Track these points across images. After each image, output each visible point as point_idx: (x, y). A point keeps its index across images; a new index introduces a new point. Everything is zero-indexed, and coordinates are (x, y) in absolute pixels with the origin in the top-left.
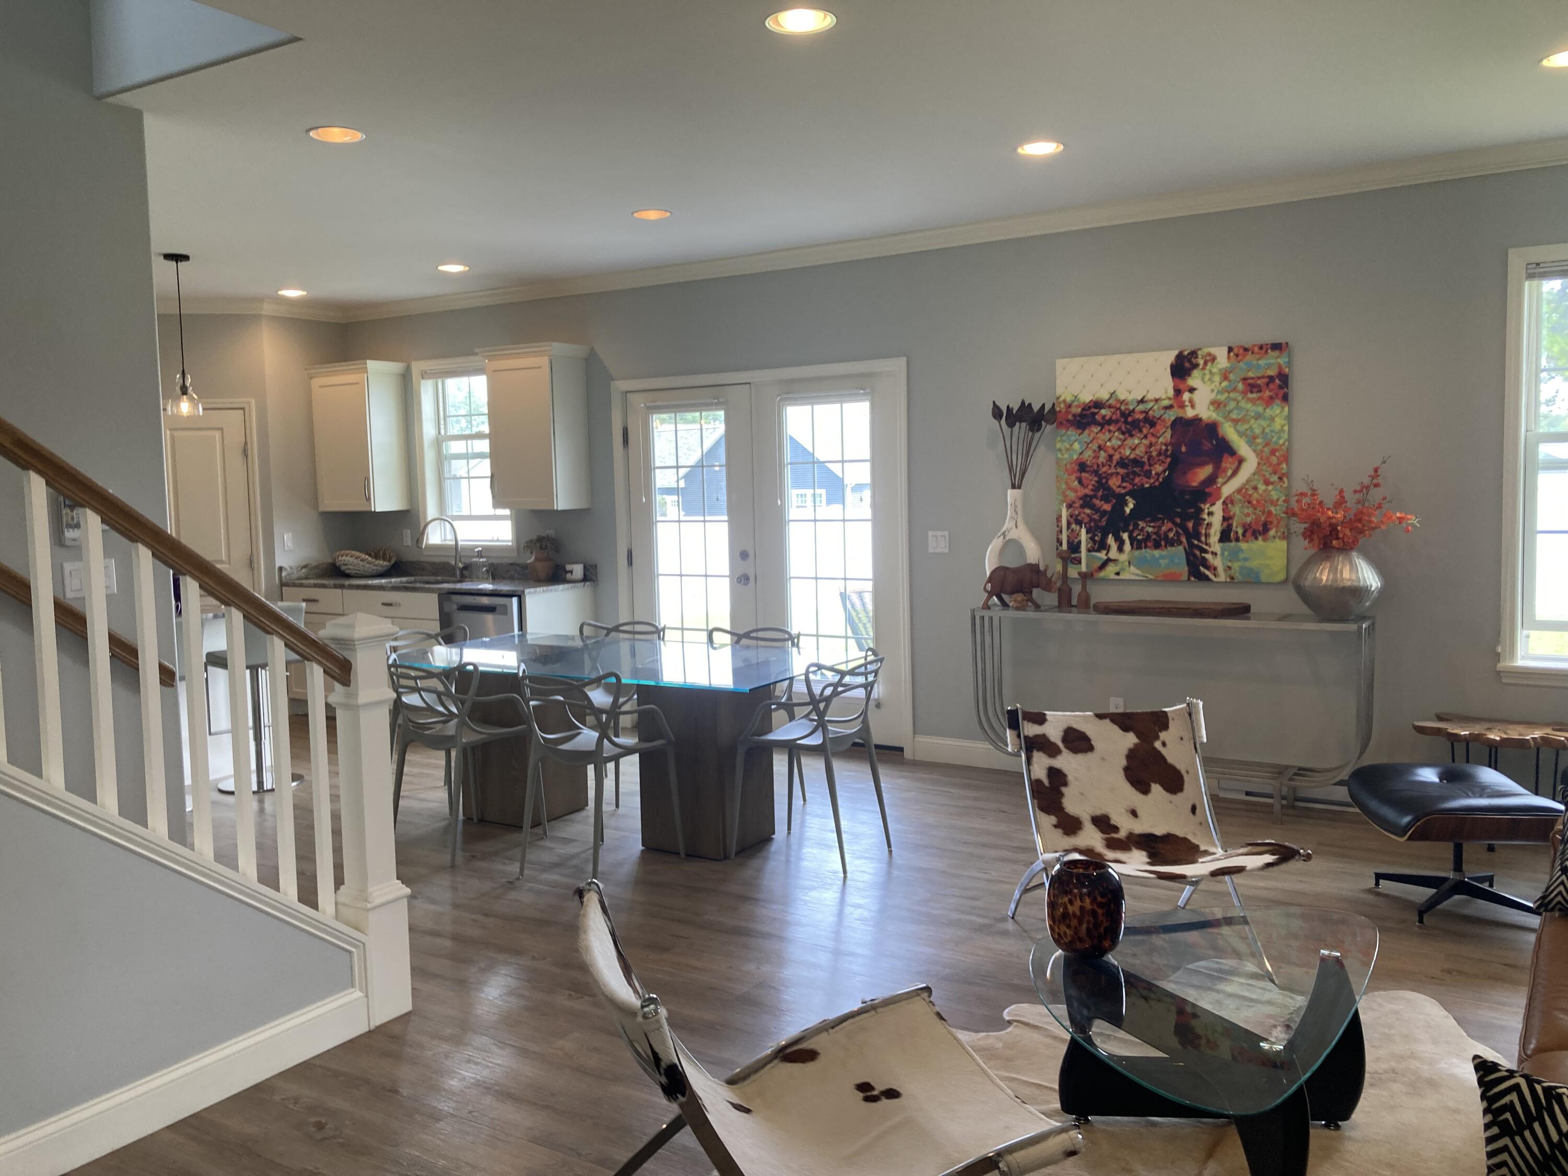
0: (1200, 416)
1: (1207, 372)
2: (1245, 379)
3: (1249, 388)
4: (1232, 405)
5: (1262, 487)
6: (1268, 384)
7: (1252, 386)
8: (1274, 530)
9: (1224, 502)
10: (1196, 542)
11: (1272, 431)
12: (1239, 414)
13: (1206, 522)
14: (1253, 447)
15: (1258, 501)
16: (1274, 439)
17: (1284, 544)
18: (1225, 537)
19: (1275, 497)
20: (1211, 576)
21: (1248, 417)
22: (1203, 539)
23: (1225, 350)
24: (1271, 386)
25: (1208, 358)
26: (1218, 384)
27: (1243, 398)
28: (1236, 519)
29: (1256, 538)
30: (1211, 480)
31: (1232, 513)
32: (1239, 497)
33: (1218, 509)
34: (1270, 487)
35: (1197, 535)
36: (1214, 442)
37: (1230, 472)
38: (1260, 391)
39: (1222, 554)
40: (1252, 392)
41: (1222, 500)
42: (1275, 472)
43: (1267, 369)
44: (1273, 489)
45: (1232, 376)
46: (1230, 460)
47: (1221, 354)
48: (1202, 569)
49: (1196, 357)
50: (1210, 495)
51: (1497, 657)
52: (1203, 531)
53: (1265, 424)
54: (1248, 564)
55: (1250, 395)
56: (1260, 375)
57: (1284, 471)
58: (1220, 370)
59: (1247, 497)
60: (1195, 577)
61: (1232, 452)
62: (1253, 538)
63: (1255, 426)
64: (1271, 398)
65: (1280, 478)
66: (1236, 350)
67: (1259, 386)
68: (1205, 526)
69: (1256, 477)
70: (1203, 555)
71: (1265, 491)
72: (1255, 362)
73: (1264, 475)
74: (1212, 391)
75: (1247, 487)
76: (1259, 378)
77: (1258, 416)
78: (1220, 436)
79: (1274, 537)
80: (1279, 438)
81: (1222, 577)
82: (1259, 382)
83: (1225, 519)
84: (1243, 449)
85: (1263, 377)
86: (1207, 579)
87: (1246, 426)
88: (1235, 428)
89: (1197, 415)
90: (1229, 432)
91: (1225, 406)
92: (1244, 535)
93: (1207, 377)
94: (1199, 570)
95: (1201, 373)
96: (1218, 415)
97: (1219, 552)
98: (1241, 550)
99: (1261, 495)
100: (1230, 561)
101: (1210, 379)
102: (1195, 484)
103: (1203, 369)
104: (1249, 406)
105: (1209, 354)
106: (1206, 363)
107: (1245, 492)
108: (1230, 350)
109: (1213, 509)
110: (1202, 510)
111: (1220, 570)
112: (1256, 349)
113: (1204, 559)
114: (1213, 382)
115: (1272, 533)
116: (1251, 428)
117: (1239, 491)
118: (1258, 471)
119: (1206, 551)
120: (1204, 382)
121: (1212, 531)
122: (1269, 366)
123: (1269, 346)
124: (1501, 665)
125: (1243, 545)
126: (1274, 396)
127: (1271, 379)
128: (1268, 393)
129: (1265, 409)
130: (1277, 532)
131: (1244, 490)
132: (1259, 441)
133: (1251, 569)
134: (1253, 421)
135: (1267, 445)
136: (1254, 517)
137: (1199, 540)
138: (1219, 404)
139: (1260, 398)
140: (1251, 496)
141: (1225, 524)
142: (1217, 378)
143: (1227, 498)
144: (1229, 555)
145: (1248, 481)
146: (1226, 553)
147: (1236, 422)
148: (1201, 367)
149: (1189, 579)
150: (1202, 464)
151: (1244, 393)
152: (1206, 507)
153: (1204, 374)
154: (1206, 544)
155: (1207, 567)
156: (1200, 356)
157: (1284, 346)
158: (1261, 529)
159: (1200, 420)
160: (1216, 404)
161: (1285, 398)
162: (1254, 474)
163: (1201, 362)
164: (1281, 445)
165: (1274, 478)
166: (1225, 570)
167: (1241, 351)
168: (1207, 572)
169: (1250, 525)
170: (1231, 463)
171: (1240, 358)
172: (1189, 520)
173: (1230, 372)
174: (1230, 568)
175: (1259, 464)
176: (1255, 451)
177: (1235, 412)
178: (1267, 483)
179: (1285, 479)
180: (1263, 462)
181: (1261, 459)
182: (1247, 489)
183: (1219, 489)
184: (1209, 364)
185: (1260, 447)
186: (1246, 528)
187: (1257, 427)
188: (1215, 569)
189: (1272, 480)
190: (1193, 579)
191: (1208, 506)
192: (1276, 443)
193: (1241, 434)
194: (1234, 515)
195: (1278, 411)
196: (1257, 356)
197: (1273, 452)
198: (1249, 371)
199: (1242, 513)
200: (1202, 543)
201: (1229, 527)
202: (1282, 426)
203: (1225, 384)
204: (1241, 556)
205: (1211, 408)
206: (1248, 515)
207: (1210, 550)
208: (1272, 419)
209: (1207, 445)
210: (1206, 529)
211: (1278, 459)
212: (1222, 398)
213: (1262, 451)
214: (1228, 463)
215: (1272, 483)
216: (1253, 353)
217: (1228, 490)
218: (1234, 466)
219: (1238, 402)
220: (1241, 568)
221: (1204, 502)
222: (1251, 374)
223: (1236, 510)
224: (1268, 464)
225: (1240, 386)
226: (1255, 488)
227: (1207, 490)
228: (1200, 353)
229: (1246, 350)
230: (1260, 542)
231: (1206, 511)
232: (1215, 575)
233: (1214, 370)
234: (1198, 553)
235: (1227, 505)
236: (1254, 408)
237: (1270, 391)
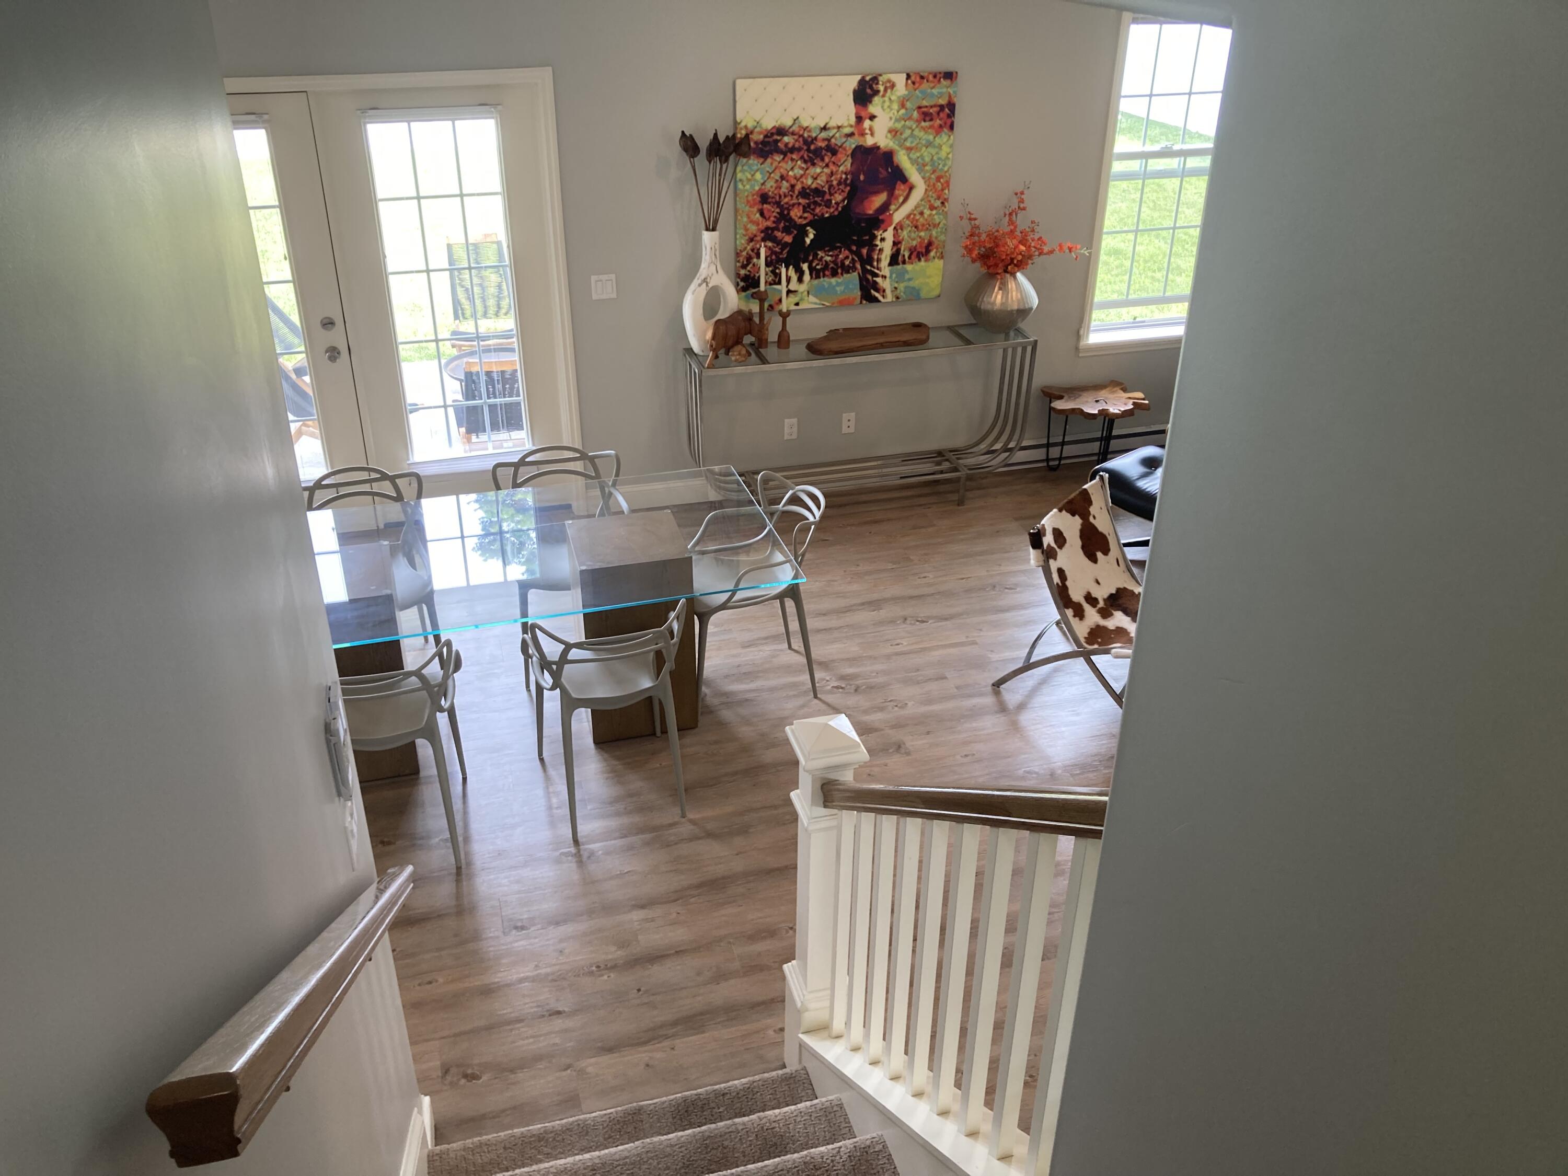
0: (878, 145)
1: (886, 99)
2: (920, 108)
3: (922, 116)
4: (908, 132)
5: (927, 212)
6: (938, 113)
7: (926, 115)
8: (935, 250)
9: (895, 228)
10: (869, 267)
11: (939, 159)
12: (912, 142)
13: (878, 248)
14: (922, 174)
15: (923, 225)
16: (941, 166)
17: (942, 262)
18: (894, 261)
19: (937, 221)
20: (880, 298)
21: (920, 145)
22: (875, 264)
23: (905, 76)
24: (942, 115)
25: (888, 85)
26: (896, 113)
27: (917, 127)
28: (903, 243)
29: (920, 260)
30: (885, 207)
31: (901, 238)
32: (908, 222)
33: (889, 235)
34: (934, 212)
35: (869, 260)
36: (890, 170)
37: (901, 199)
38: (931, 120)
39: (891, 277)
40: (925, 121)
41: (892, 227)
42: (939, 198)
43: (939, 98)
44: (936, 214)
45: (908, 105)
46: (902, 187)
47: (900, 80)
48: (872, 291)
49: (877, 84)
50: (883, 221)
51: (1078, 337)
52: (876, 257)
53: (933, 151)
54: (911, 284)
55: (923, 124)
56: (932, 103)
57: (946, 197)
58: (899, 97)
59: (915, 222)
60: (866, 300)
61: (904, 179)
62: (917, 260)
63: (925, 154)
64: (941, 126)
65: (943, 203)
66: (913, 78)
67: (931, 114)
68: (877, 252)
69: (923, 203)
70: (875, 279)
71: (930, 215)
72: (929, 91)
73: (930, 201)
74: (891, 118)
75: (915, 212)
76: (931, 107)
77: (929, 144)
78: (895, 165)
79: (934, 258)
80: (944, 165)
81: (890, 297)
82: (931, 111)
83: (895, 244)
84: (914, 176)
85: (935, 106)
86: (877, 300)
87: (918, 154)
88: (908, 155)
89: (876, 143)
90: (903, 160)
91: (901, 134)
92: (910, 258)
93: (887, 104)
94: (870, 293)
95: (881, 100)
96: (894, 143)
97: (888, 275)
98: (907, 272)
99: (926, 220)
100: (897, 282)
101: (889, 107)
102: (871, 212)
103: (883, 96)
104: (922, 134)
105: (889, 81)
106: (886, 90)
107: (913, 218)
108: (908, 77)
109: (885, 235)
110: (875, 237)
111: (888, 292)
112: (931, 78)
113: (875, 283)
114: (891, 110)
115: (932, 254)
116: (922, 157)
117: (908, 217)
118: (925, 198)
119: (877, 275)
120: (884, 110)
121: (883, 257)
122: (941, 95)
123: (942, 75)
124: (1083, 343)
125: (909, 267)
126: (943, 125)
127: (942, 107)
128: (938, 122)
129: (935, 138)
130: (936, 253)
131: (912, 216)
132: (928, 168)
133: (914, 288)
134: (924, 149)
135: (934, 172)
136: (919, 240)
137: (872, 266)
138: (897, 132)
139: (931, 127)
140: (917, 221)
141: (895, 249)
142: (895, 106)
143: (897, 224)
144: (896, 277)
145: (916, 207)
146: (894, 276)
147: (909, 149)
148: (881, 93)
149: (861, 303)
150: (877, 193)
151: (918, 121)
152: (879, 234)
153: (884, 102)
154: (878, 269)
155: (877, 290)
156: (881, 83)
157: (954, 74)
158: (924, 251)
159: (878, 148)
160: (894, 132)
161: (952, 127)
162: (922, 200)
163: (881, 88)
164: (946, 172)
165: (938, 203)
166: (892, 291)
167: (918, 79)
168: (877, 295)
169: (915, 248)
170: (903, 191)
171: (917, 85)
172: (863, 247)
173: (907, 100)
174: (896, 288)
175: (926, 190)
176: (923, 178)
177: (910, 140)
178: (932, 208)
179: (946, 204)
180: (930, 189)
181: (928, 186)
182: (915, 215)
183: (891, 215)
184: (889, 91)
185: (928, 175)
186: (912, 251)
187: (926, 154)
188: (884, 291)
189: (936, 205)
190: (864, 302)
191: (881, 232)
192: (942, 169)
193: (913, 162)
194: (903, 239)
195: (943, 138)
196: (932, 85)
197: (938, 179)
198: (923, 99)
199: (909, 237)
200: (874, 268)
201: (898, 251)
202: (948, 154)
203: (903, 111)
204: (907, 277)
205: (889, 135)
206: (913, 240)
207: (881, 273)
208: (940, 147)
209: (883, 174)
210: (878, 254)
211: (942, 185)
212: (899, 126)
213: (930, 178)
214: (900, 190)
215: (936, 208)
216: (927, 81)
217: (899, 215)
218: (905, 194)
219: (913, 130)
220: (906, 287)
221: (878, 229)
222: (925, 103)
223: (904, 234)
224: (934, 190)
225: (916, 114)
226: (922, 213)
227: (881, 217)
228: (881, 79)
229: (922, 78)
230: (923, 263)
231: (879, 238)
232: (883, 297)
233: (893, 98)
234: (870, 277)
235: (897, 230)
236: (925, 137)
237: (940, 119)
